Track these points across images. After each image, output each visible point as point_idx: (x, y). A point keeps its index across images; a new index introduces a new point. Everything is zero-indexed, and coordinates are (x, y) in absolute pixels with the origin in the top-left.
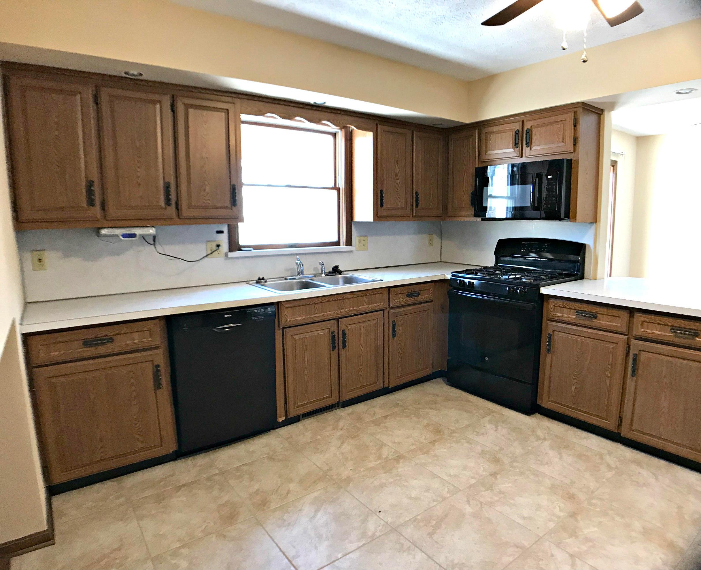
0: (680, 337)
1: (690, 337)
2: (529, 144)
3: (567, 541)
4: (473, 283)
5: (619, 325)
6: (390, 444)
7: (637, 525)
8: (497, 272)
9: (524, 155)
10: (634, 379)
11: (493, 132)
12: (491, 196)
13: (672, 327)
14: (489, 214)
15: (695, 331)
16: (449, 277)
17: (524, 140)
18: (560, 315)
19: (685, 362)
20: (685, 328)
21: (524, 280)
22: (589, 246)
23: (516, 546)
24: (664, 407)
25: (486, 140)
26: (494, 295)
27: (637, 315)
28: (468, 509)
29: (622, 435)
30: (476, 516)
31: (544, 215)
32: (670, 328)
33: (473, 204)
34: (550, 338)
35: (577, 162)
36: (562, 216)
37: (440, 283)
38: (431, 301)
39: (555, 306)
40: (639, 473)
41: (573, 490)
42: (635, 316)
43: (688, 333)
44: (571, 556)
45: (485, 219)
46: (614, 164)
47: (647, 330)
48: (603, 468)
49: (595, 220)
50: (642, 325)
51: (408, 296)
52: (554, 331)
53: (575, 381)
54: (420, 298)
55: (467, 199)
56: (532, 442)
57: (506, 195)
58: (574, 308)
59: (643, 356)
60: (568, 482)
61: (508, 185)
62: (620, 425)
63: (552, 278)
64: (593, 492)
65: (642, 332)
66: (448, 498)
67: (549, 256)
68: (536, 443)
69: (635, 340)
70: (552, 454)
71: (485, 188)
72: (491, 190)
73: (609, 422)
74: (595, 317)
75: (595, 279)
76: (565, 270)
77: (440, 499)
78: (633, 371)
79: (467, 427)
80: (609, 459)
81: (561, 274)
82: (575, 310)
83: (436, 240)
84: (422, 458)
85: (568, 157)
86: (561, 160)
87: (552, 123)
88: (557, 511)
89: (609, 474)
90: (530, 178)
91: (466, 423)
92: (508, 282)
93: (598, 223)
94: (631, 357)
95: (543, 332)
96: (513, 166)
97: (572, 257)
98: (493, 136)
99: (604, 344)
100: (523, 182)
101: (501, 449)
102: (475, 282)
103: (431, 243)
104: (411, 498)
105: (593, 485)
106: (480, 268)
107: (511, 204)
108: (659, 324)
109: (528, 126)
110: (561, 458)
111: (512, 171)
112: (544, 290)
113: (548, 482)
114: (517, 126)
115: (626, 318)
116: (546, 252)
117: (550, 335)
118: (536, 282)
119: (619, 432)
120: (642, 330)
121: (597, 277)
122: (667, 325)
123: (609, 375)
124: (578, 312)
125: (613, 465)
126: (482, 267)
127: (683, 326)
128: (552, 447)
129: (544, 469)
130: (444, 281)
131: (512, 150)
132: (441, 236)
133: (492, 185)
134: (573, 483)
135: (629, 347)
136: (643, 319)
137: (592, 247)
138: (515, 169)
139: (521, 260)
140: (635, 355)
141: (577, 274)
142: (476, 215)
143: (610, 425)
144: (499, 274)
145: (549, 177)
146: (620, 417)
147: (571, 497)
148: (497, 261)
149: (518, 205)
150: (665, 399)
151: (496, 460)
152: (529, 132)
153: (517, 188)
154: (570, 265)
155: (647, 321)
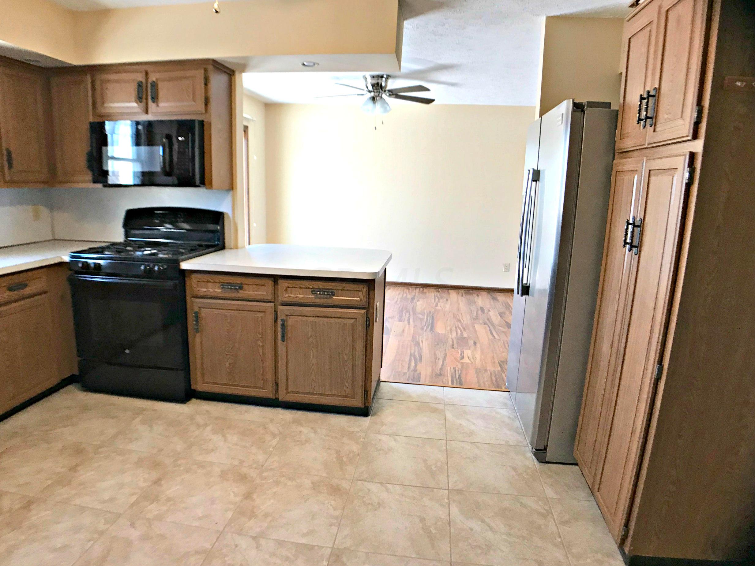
0: (320, 298)
1: (328, 296)
2: (155, 99)
3: (247, 525)
4: (99, 264)
5: (265, 293)
6: (13, 490)
7: (307, 482)
8: (129, 248)
9: (150, 111)
10: (285, 343)
11: (109, 81)
12: (113, 158)
13: (312, 289)
14: (111, 180)
15: (331, 291)
16: (67, 258)
17: (149, 93)
18: (205, 290)
19: (326, 319)
20: (323, 289)
21: (161, 256)
22: (227, 214)
23: (197, 552)
24: (313, 364)
25: (102, 89)
26: (127, 276)
27: (280, 281)
28: (134, 534)
29: (280, 399)
30: (145, 538)
31: (176, 182)
32: (310, 290)
33: (90, 167)
34: (197, 317)
35: (210, 124)
36: (198, 182)
37: (56, 268)
38: (45, 292)
39: (198, 281)
40: (301, 432)
41: (244, 470)
42: (279, 283)
43: (326, 293)
44: (254, 538)
45: (107, 186)
46: (246, 129)
47: (292, 295)
48: (268, 438)
49: (231, 187)
50: (286, 290)
51: (10, 289)
52: (200, 308)
53: (228, 356)
54: (28, 291)
55: (82, 161)
56: (193, 431)
57: (131, 157)
58: (218, 281)
59: (291, 321)
60: (236, 463)
61: (133, 145)
62: (277, 390)
63: (192, 250)
64: (262, 466)
65: (287, 297)
66: (107, 529)
67: (186, 226)
68: (197, 433)
69: (282, 306)
70: (217, 439)
71: (104, 148)
72: (111, 150)
73: (266, 391)
74: (241, 288)
75: (236, 247)
76: (206, 241)
77: (96, 536)
78: (283, 337)
79: (115, 437)
80: (272, 428)
81: (201, 246)
82: (220, 283)
83: (44, 211)
84: (63, 492)
85: (200, 118)
86: (193, 121)
87: (180, 78)
88: (232, 497)
89: (274, 442)
90: (158, 138)
91: (112, 431)
92: (144, 260)
93: (234, 190)
94: (279, 322)
95: (189, 311)
96: (138, 123)
97: (211, 227)
98: (110, 86)
99: (252, 314)
100: (150, 143)
101: (160, 450)
102: (102, 262)
103: (37, 216)
104: (55, 550)
105: (261, 457)
106: (107, 244)
107: (138, 168)
108: (301, 288)
109: (153, 77)
110: (226, 440)
111: (137, 130)
112: (185, 265)
113: (217, 470)
114: (140, 77)
115: (270, 285)
116: (183, 222)
117: (196, 313)
118: (175, 257)
119: (277, 397)
120: (287, 295)
121: (238, 246)
122: (309, 288)
123: (261, 344)
124: (223, 285)
125: (276, 432)
126: (109, 244)
127: (321, 287)
128: (214, 432)
129: (211, 458)
130: (61, 264)
131: (135, 105)
132: (51, 208)
133: (113, 145)
134: (242, 462)
135: (276, 312)
136: (287, 285)
137: (230, 214)
138: (140, 127)
139: (156, 232)
140: (283, 320)
141: (218, 244)
142: (95, 181)
143: (267, 393)
144: (130, 251)
145: (180, 139)
146: (275, 383)
147: (243, 478)
148: (127, 235)
149: (146, 170)
150: (313, 356)
151: (156, 465)
152: (154, 85)
153: (144, 149)
154: (210, 235)
155: (291, 286)
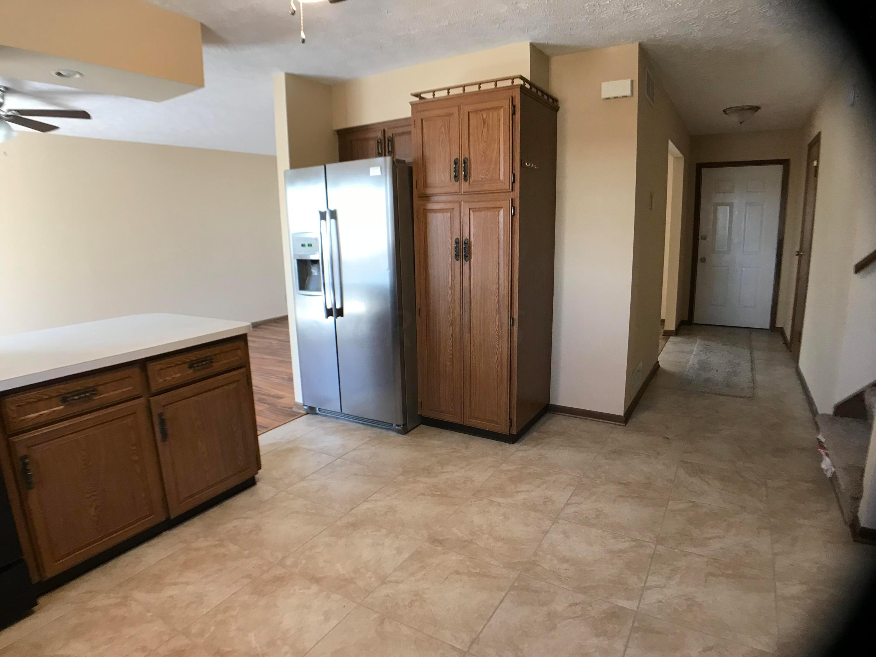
0: (199, 371)
1: (207, 366)
5: (132, 388)
10: (166, 443)
13: (190, 363)
18: (34, 415)
20: (200, 359)
27: (150, 365)
29: (172, 517)
32: (187, 365)
39: (19, 406)
42: (149, 368)
43: (204, 363)
47: (167, 378)
50: (160, 374)
52: (30, 447)
58: (56, 394)
59: (170, 412)
62: (166, 508)
65: (162, 382)
69: (155, 397)
74: (95, 393)
78: (163, 435)
82: (60, 396)
94: (156, 420)
99: (117, 423)
108: (176, 365)
115: (137, 374)
117: (23, 459)
119: (168, 516)
120: (162, 380)
122: (185, 363)
123: (137, 459)
124: (65, 398)
127: (199, 356)
135: (150, 409)
136: (158, 367)
140: (160, 415)
155: (165, 367)
